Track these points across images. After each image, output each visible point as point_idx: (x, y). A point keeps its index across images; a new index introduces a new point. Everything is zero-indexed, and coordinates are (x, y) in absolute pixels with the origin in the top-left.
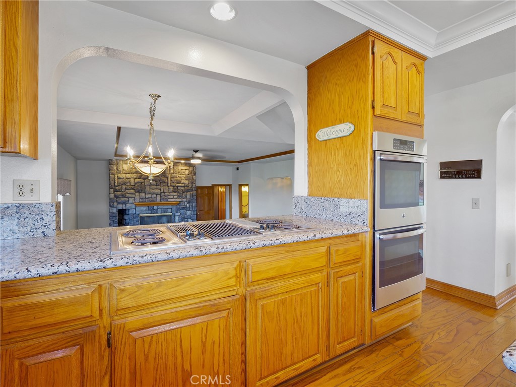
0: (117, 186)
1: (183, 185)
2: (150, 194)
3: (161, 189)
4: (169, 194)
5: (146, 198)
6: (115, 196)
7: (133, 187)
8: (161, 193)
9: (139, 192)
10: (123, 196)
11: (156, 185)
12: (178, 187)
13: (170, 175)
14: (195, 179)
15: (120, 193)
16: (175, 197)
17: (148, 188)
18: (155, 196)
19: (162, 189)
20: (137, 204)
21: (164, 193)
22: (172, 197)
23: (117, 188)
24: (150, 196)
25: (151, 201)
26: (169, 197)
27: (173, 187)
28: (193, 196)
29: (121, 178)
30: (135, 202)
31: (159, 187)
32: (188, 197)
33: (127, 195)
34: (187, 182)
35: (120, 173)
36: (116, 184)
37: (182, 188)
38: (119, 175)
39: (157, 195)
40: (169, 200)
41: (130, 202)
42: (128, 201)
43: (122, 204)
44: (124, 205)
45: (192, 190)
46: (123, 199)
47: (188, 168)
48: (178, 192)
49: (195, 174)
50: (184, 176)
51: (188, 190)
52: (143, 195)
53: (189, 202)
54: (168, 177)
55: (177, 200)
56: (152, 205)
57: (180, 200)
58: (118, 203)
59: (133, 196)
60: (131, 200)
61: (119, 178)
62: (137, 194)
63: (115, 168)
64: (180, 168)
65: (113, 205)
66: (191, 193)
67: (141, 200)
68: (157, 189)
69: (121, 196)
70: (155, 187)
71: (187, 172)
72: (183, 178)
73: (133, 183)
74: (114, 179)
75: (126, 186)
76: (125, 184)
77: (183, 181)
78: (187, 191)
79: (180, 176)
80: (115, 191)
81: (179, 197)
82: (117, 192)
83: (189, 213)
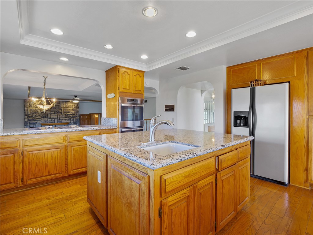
0: (29, 114)
1: (71, 114)
2: (51, 118)
3: (57, 116)
4: (62, 118)
5: (48, 121)
6: (28, 120)
7: (40, 115)
8: (58, 118)
9: (44, 117)
10: (34, 120)
11: (55, 114)
12: (68, 115)
13: (63, 109)
14: (78, 110)
15: (32, 118)
16: (66, 120)
17: (49, 116)
18: (54, 120)
19: (58, 116)
20: (43, 124)
21: (60, 118)
22: (64, 120)
23: (30, 115)
24: (51, 120)
25: (52, 123)
26: (63, 120)
27: (65, 114)
28: (77, 119)
29: (32, 110)
30: (41, 123)
31: (56, 115)
32: (74, 120)
33: (36, 119)
34: (74, 112)
35: (31, 107)
36: (29, 113)
37: (71, 116)
38: (31, 108)
39: (55, 119)
40: (63, 122)
41: (38, 123)
42: (37, 122)
44: (34, 125)
45: (77, 116)
46: (33, 122)
47: (74, 104)
48: (68, 118)
49: (78, 108)
50: (72, 109)
51: (74, 116)
52: (46, 119)
53: (75, 123)
54: (62, 109)
55: (67, 122)
56: (52, 125)
57: (70, 122)
58: (30, 124)
59: (40, 120)
60: (39, 122)
61: (31, 110)
62: (42, 119)
63: (28, 104)
64: (69, 104)
65: (27, 125)
66: (76, 118)
67: (45, 122)
68: (55, 116)
69: (32, 120)
70: (54, 115)
71: (73, 107)
72: (71, 110)
73: (40, 113)
74: (28, 110)
75: (36, 114)
76: (35, 113)
77: (71, 112)
78: (74, 117)
79: (69, 108)
80: (28, 117)
81: (68, 120)
82: (30, 117)
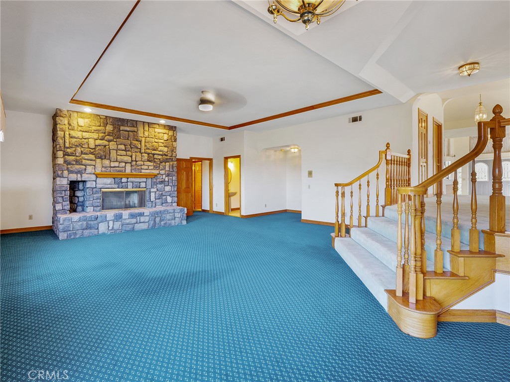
0: (68, 148)
1: (161, 153)
2: (117, 161)
3: (131, 157)
4: (142, 163)
5: (111, 167)
6: (65, 161)
7: (92, 151)
8: (132, 161)
9: (101, 158)
10: (78, 162)
11: (125, 150)
12: (154, 154)
13: (143, 139)
14: (175, 146)
15: (73, 158)
16: (150, 168)
17: (113, 154)
18: (123, 164)
19: (134, 157)
20: (99, 174)
21: (136, 161)
22: (146, 167)
23: (69, 150)
24: (116, 164)
25: (119, 171)
26: (143, 167)
27: (148, 154)
28: (173, 167)
29: (75, 138)
30: (95, 171)
31: (129, 153)
32: (167, 169)
33: (84, 161)
34: (165, 149)
35: (73, 130)
36: (67, 145)
37: (160, 157)
38: (73, 133)
39: (126, 163)
40: (143, 171)
41: (88, 171)
42: (85, 169)
43: (77, 173)
44: (79, 175)
45: (172, 160)
46: (78, 167)
47: (167, 131)
48: (155, 162)
49: (175, 141)
50: (162, 141)
51: (167, 159)
52: (107, 162)
53: (168, 175)
54: (141, 141)
55: (153, 171)
56: (120, 177)
57: (156, 172)
58: (70, 172)
59: (93, 163)
60: (90, 169)
61: (71, 137)
62: (98, 161)
63: (66, 122)
64: (157, 130)
65: (62, 173)
66: (171, 163)
67: (103, 169)
68: (126, 155)
69: (74, 163)
70: (124, 153)
71: (166, 137)
72: (161, 144)
73: (92, 146)
74: (64, 137)
75: (82, 149)
76: (81, 145)
77: (160, 148)
78: (166, 161)
79: (156, 140)
80: (66, 154)
81: (155, 168)
82: (68, 155)
83: (168, 188)
